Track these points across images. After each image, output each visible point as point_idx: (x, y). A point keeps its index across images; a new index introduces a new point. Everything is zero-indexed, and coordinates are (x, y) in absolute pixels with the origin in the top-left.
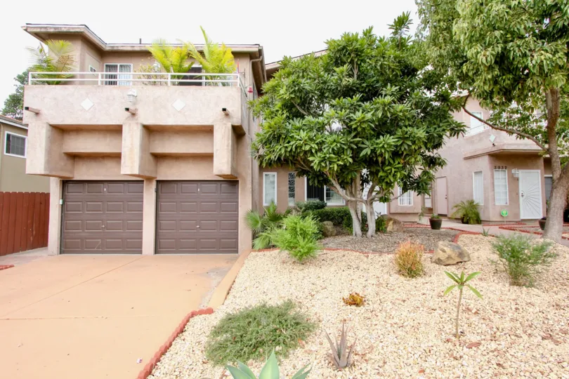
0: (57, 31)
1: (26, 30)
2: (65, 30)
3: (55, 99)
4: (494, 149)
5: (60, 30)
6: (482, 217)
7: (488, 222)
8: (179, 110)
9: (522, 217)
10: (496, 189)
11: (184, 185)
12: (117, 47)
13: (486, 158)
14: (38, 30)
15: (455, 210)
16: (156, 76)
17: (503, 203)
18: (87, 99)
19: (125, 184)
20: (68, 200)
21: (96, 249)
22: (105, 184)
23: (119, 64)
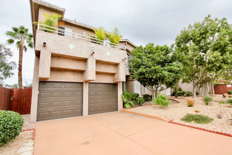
2: (55, 8)
3: (55, 41)
5: (52, 7)
8: (108, 56)
11: (98, 85)
12: (69, 21)
16: (100, 41)
18: (71, 44)
19: (73, 84)
20: (41, 91)
21: (58, 116)
22: (63, 83)
23: (65, 28)
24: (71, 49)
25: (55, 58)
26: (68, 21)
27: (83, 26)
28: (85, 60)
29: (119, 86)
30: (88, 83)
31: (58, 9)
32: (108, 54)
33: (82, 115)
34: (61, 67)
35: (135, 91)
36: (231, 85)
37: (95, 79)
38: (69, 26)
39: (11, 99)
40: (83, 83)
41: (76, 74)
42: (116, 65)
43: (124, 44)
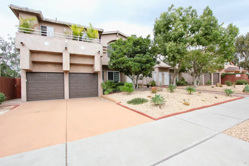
0: (27, 11)
1: (10, 8)
2: (31, 11)
4: (159, 66)
5: (28, 11)
6: (156, 85)
7: (157, 86)
9: (165, 85)
10: (160, 77)
11: (79, 75)
13: (157, 69)
14: (15, 8)
15: (150, 83)
17: (161, 81)
19: (55, 74)
20: (28, 80)
21: (44, 99)
22: (46, 74)
23: (47, 27)
24: (47, 46)
25: (35, 53)
26: (48, 21)
27: (62, 23)
28: (60, 54)
29: (100, 76)
30: (68, 74)
31: (34, 12)
32: (83, 48)
33: (64, 98)
34: (40, 61)
35: (128, 80)
36: (240, 75)
37: (69, 69)
38: (50, 25)
39: (16, 86)
40: (64, 73)
41: (57, 66)
42: (93, 57)
43: (115, 35)
